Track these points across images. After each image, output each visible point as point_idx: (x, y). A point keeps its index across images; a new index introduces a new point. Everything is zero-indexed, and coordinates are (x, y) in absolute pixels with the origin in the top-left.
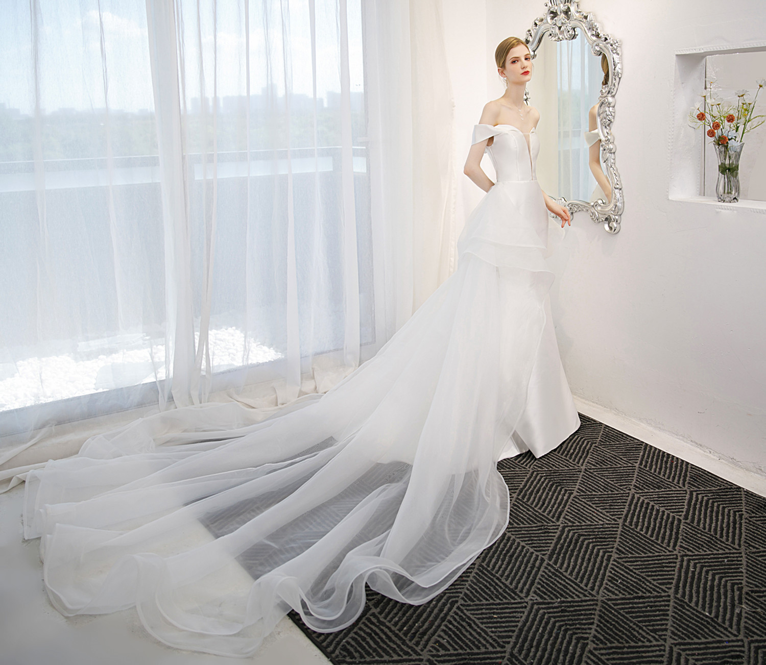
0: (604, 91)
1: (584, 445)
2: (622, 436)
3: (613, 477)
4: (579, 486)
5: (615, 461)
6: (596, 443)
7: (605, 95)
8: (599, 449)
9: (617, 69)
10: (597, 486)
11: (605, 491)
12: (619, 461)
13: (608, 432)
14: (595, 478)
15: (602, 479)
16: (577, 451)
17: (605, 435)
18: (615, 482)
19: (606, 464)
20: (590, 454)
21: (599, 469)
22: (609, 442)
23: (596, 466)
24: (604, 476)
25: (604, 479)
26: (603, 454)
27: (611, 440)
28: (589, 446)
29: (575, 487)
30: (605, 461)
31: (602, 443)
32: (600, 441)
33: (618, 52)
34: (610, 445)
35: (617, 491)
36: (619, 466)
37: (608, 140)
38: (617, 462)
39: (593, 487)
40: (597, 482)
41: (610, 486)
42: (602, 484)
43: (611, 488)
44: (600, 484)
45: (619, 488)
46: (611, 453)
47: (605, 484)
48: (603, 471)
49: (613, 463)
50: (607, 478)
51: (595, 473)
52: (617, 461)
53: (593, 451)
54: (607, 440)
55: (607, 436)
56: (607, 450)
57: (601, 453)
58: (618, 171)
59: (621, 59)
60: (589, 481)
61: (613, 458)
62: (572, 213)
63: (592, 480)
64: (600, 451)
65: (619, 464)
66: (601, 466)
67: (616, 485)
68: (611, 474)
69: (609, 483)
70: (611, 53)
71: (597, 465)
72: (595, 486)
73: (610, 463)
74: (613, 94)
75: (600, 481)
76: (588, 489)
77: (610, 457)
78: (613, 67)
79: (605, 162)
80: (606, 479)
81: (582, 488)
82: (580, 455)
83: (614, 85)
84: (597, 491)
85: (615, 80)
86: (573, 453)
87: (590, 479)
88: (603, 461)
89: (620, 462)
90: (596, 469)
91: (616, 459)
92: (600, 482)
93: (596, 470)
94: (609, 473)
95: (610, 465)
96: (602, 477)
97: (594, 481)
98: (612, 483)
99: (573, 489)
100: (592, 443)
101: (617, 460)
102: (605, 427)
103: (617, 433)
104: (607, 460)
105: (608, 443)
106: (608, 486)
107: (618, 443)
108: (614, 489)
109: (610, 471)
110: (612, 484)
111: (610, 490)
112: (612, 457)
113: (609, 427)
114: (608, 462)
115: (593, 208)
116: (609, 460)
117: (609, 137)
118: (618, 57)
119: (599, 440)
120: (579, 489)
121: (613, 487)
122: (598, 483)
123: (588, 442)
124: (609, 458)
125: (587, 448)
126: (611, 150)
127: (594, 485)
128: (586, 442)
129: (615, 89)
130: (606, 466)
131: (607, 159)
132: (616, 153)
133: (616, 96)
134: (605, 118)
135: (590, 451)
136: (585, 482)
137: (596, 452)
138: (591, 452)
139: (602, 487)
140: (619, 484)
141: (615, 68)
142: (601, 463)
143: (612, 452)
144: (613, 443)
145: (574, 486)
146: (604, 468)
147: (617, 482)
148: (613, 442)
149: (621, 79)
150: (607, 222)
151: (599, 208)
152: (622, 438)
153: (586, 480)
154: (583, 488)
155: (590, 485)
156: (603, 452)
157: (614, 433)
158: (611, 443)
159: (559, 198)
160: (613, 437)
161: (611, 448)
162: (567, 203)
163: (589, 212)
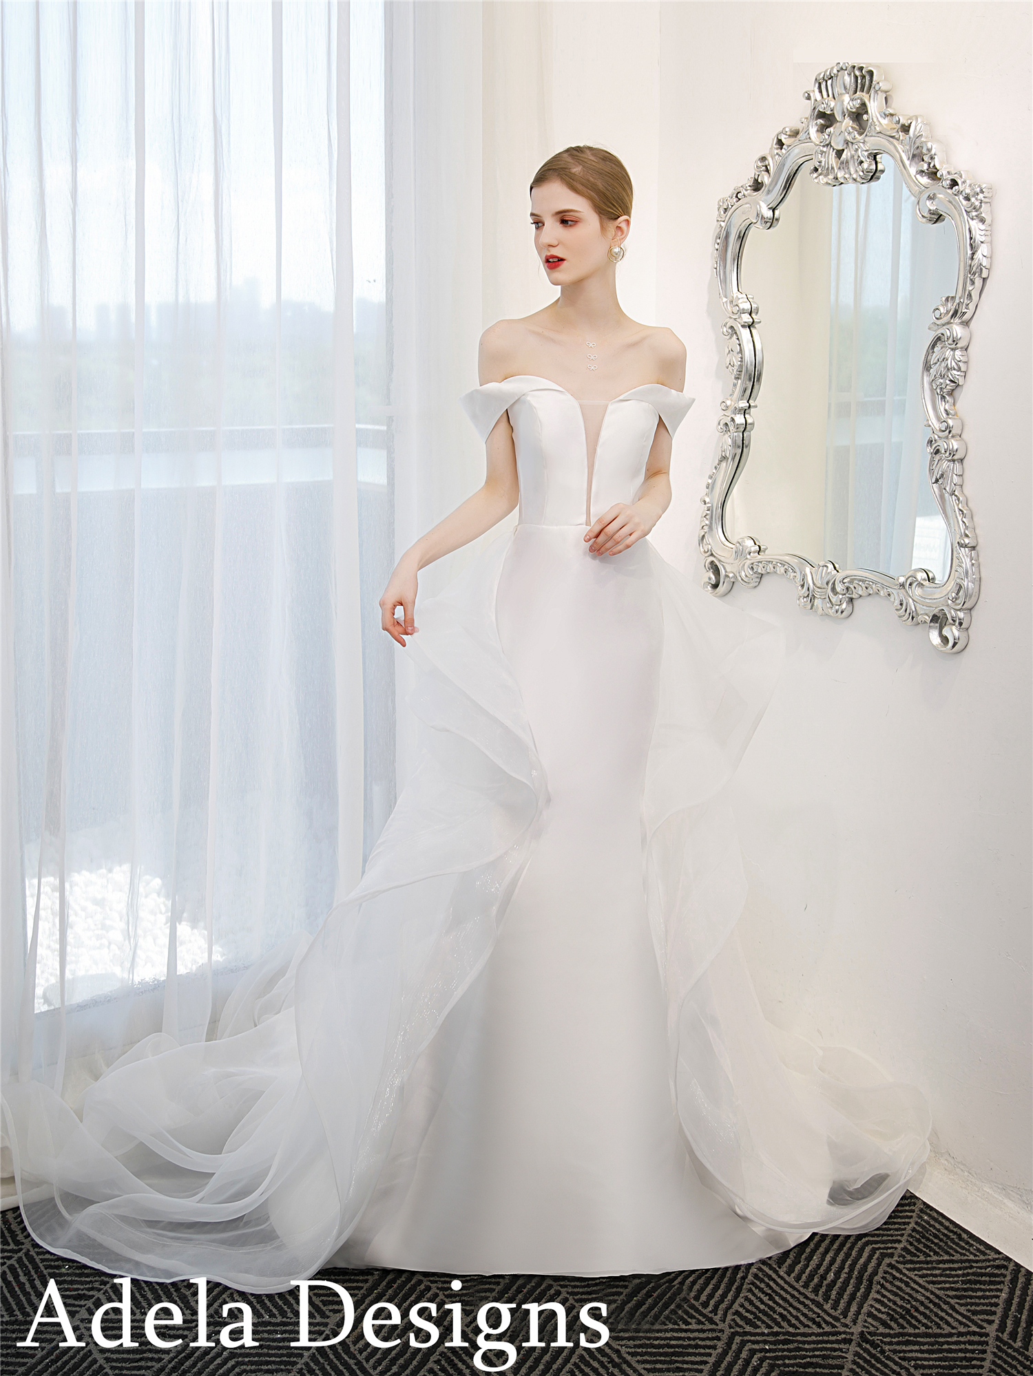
0: (942, 310)
1: (862, 1261)
5: (936, 1315)
6: (891, 1255)
7: (945, 319)
8: (897, 1275)
9: (978, 256)
12: (945, 1312)
13: (928, 1223)
14: (887, 1365)
15: (902, 1368)
16: (843, 1276)
17: (918, 1232)
19: (914, 1321)
20: (876, 1287)
21: (895, 1334)
22: (925, 1253)
23: (891, 1326)
24: (909, 1359)
25: (907, 1370)
26: (908, 1290)
27: (932, 1249)
28: (873, 1263)
30: (913, 1310)
31: (909, 1257)
32: (905, 1249)
33: (983, 215)
34: (927, 1263)
36: (948, 1330)
37: (948, 429)
38: (942, 1319)
46: (927, 1290)
48: (907, 1343)
49: (931, 1320)
51: (887, 1349)
52: (942, 1314)
53: (883, 1278)
54: (921, 1246)
55: (924, 1237)
56: (917, 1279)
57: (903, 1286)
58: (969, 504)
59: (989, 232)
61: (931, 1307)
62: (851, 600)
63: (877, 1369)
64: (901, 1280)
65: (948, 1324)
66: (904, 1327)
68: (927, 1355)
70: (966, 217)
73: (925, 1321)
74: (966, 317)
77: (926, 1302)
80: (912, 1370)
82: (850, 1289)
83: (970, 296)
86: (834, 1282)
87: (872, 1366)
88: (907, 1312)
89: (949, 1319)
90: (888, 1334)
91: (940, 1308)
93: (887, 1339)
95: (923, 1324)
96: (903, 1363)
97: (881, 1373)
100: (883, 1256)
102: (921, 1210)
103: (945, 1227)
105: (922, 1258)
107: (946, 1257)
109: (923, 1343)
113: (932, 1209)
114: (920, 1317)
115: (902, 590)
116: (922, 1309)
117: (951, 422)
118: (983, 227)
119: (902, 1245)
123: (874, 1251)
124: (922, 1303)
125: (870, 1270)
126: (953, 453)
128: (868, 1249)
129: (972, 306)
130: (914, 1326)
132: (965, 462)
133: (972, 324)
134: (942, 376)
135: (876, 1278)
137: (891, 1283)
138: (879, 1283)
141: (973, 254)
142: (903, 1318)
143: (930, 1287)
144: (935, 1258)
146: (910, 1335)
148: (936, 1253)
150: (938, 625)
151: (919, 591)
153: (862, 1369)
156: (907, 1284)
157: (941, 1227)
158: (930, 1256)
159: (822, 563)
160: (936, 1238)
161: (929, 1272)
162: (839, 576)
163: (892, 599)
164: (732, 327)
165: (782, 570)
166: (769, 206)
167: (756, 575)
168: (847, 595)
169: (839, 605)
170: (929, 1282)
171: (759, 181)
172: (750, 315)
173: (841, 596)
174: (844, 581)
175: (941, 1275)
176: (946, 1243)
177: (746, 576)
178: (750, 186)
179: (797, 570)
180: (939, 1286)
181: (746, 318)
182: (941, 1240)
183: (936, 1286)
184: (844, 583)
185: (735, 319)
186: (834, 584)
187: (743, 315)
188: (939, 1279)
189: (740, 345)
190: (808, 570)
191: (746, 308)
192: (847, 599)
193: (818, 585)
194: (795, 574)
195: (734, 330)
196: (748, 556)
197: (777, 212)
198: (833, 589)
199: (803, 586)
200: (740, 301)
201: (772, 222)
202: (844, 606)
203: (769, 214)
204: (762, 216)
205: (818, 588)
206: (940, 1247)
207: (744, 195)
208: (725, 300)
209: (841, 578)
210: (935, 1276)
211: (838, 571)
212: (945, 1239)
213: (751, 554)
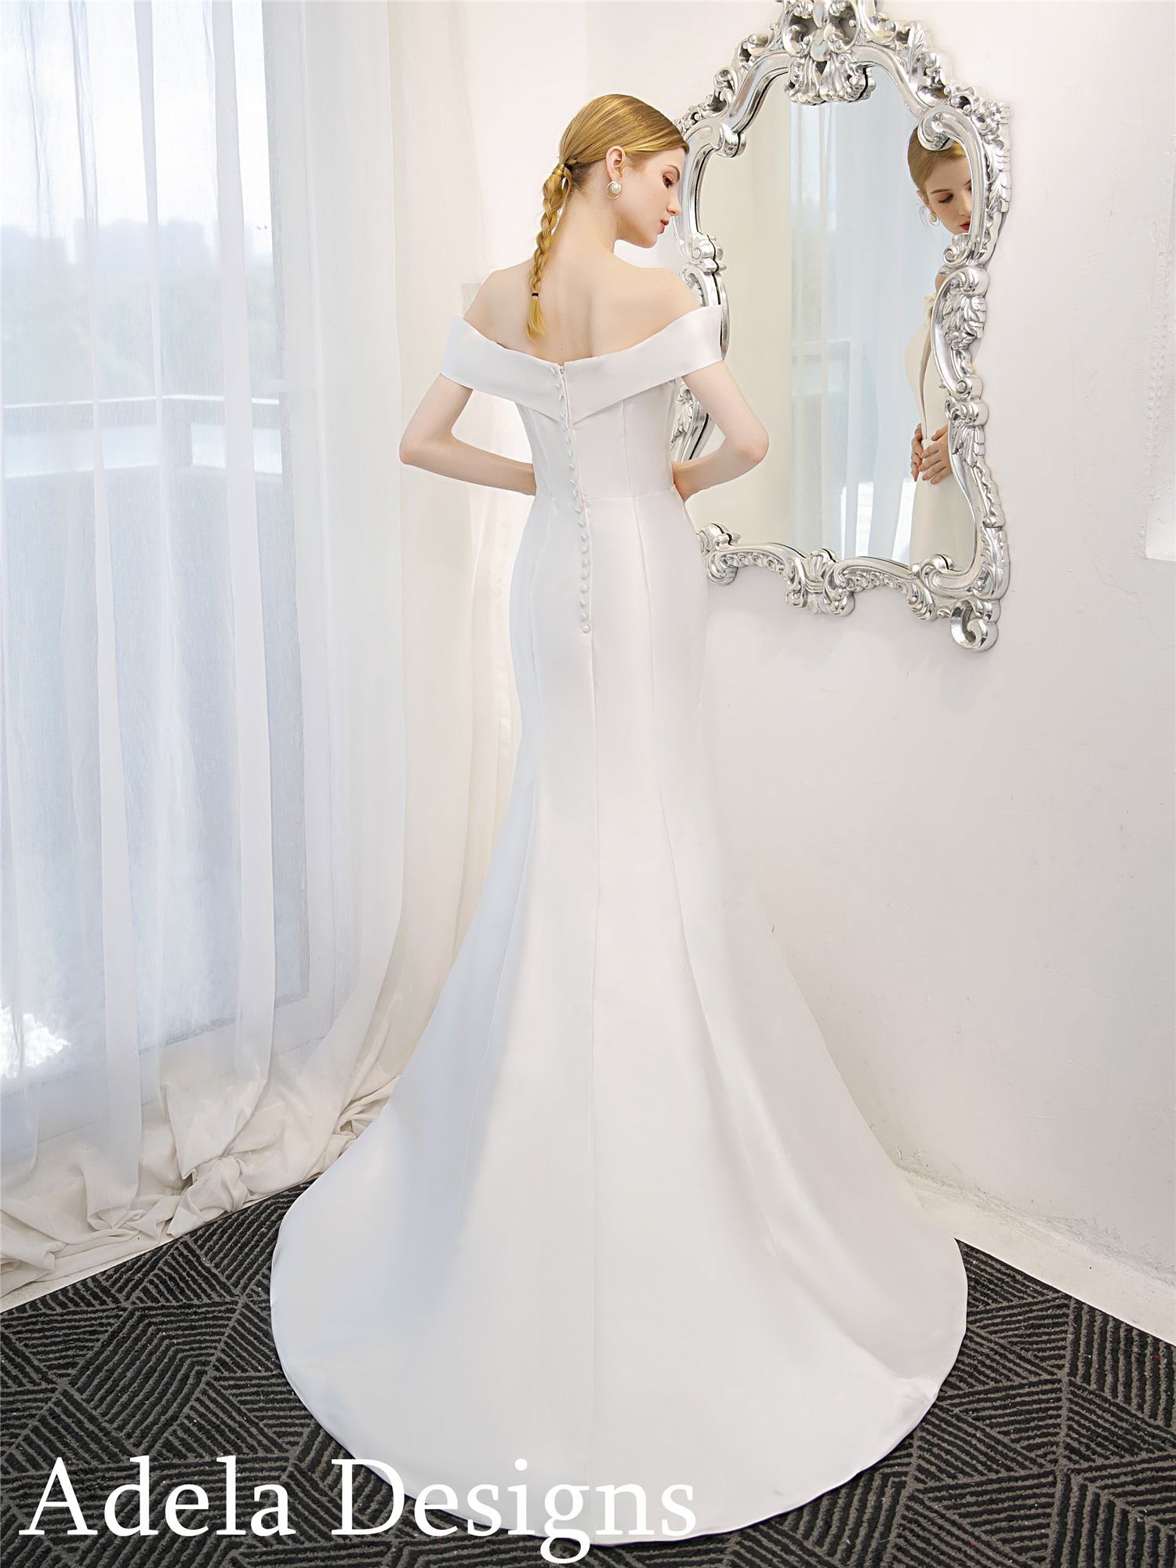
0: (955, 251)
2: (1015, 1280)
3: (1006, 1419)
4: (920, 1457)
5: (1004, 1367)
7: (958, 262)
9: (997, 187)
10: (968, 1453)
11: (990, 1469)
12: (1015, 1364)
14: (959, 1429)
15: (977, 1428)
18: (1013, 1436)
19: (982, 1378)
21: (966, 1395)
22: (984, 1302)
23: (959, 1388)
24: (983, 1419)
25: (983, 1431)
27: (989, 1297)
29: (908, 1464)
30: (979, 1366)
33: (1000, 139)
34: (987, 1312)
35: (1023, 1467)
36: (1017, 1381)
37: (966, 390)
38: (1010, 1370)
39: (957, 1458)
40: (965, 1441)
41: (1001, 1454)
42: (979, 1445)
43: (1006, 1457)
44: (976, 1449)
45: (1026, 1458)
46: (990, 1341)
47: (989, 1446)
48: (979, 1401)
49: (1001, 1374)
50: (992, 1426)
51: (956, 1410)
52: (1011, 1365)
54: (978, 1294)
55: (978, 1284)
56: (979, 1331)
58: (994, 478)
59: (1008, 159)
60: (944, 1440)
61: (997, 1357)
62: (852, 594)
63: (950, 1434)
65: (1017, 1374)
66: (972, 1386)
67: (1018, 1446)
68: (1000, 1412)
69: (998, 1442)
70: (980, 141)
71: (962, 1385)
72: (963, 1456)
73: (993, 1375)
74: (983, 259)
75: (974, 1436)
76: (943, 1466)
77: (991, 1354)
78: (986, 183)
79: (957, 450)
80: (988, 1430)
81: (927, 1466)
83: (988, 234)
84: (968, 1470)
85: (991, 218)
87: (944, 1431)
88: (975, 1368)
89: (1018, 1369)
90: (958, 1396)
91: (1006, 1358)
92: (974, 1442)
93: (957, 1401)
94: (995, 1408)
95: (993, 1379)
96: (977, 1423)
97: (956, 1437)
98: (1006, 1440)
99: (904, 1469)
101: (1010, 1361)
103: (999, 1271)
104: (983, 1364)
105: (981, 1307)
106: (996, 1451)
107: (1005, 1304)
108: (1013, 1460)
109: (995, 1400)
110: (1005, 1446)
111: (1003, 1465)
112: (996, 1353)
113: (978, 1251)
114: (988, 1372)
115: (918, 581)
116: (988, 1362)
117: (969, 382)
118: (1001, 153)
120: (920, 1468)
121: (1011, 1454)
122: (971, 1445)
124: (988, 1356)
126: (973, 417)
127: (958, 1453)
129: (990, 246)
130: (984, 1383)
131: (962, 443)
132: (987, 428)
133: (990, 266)
134: (958, 329)
136: (934, 1445)
139: (982, 1458)
140: (1026, 1443)
141: (991, 185)
142: (971, 1375)
143: (993, 1337)
144: (994, 1306)
145: (906, 1460)
146: (980, 1393)
147: (1017, 1436)
148: (995, 1301)
149: (1008, 216)
150: (961, 619)
151: (936, 581)
152: (1014, 1288)
153: (934, 1435)
154: (932, 1463)
155: (948, 1452)
157: (993, 1271)
158: (989, 1304)
159: (815, 552)
160: (991, 1284)
161: (990, 1322)
162: (838, 567)
163: (904, 591)
164: (692, 275)
165: (766, 561)
166: (734, 130)
167: (731, 570)
168: (848, 589)
169: (839, 601)
170: (991, 1333)
171: (721, 99)
172: (714, 260)
173: (840, 590)
174: (844, 573)
175: (1002, 1323)
176: (1002, 1288)
177: (718, 571)
178: (708, 105)
179: (785, 562)
180: (1003, 1335)
181: (710, 264)
182: (996, 1285)
183: (999, 1335)
184: (844, 575)
185: (696, 265)
186: (831, 576)
187: (705, 261)
188: (1000, 1327)
189: (702, 296)
190: (798, 561)
191: (708, 251)
192: (847, 593)
193: (812, 579)
194: (782, 566)
195: (695, 277)
196: (717, 548)
197: (743, 136)
198: (831, 582)
199: (792, 580)
200: (701, 243)
201: (737, 149)
202: (845, 601)
203: (733, 139)
204: (726, 141)
205: (812, 581)
206: (997, 1293)
207: (702, 116)
208: (682, 242)
209: (840, 570)
210: (996, 1325)
211: (835, 561)
212: (999, 1283)
213: (720, 545)
